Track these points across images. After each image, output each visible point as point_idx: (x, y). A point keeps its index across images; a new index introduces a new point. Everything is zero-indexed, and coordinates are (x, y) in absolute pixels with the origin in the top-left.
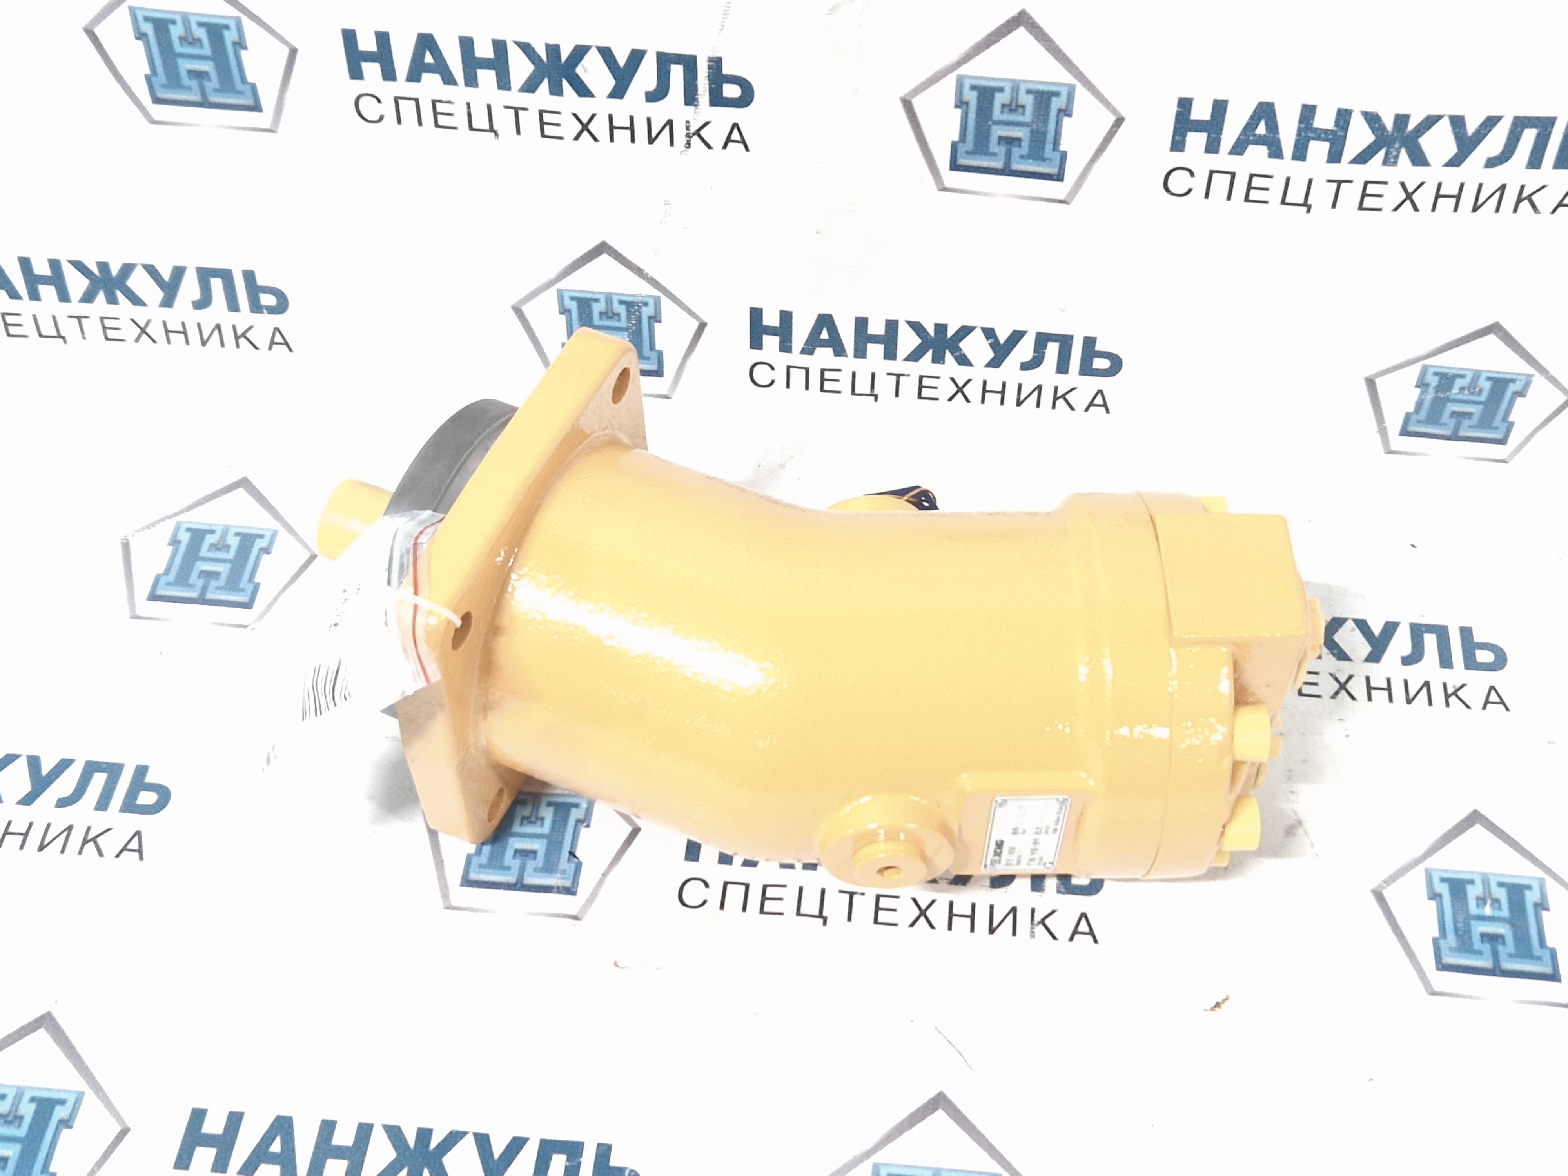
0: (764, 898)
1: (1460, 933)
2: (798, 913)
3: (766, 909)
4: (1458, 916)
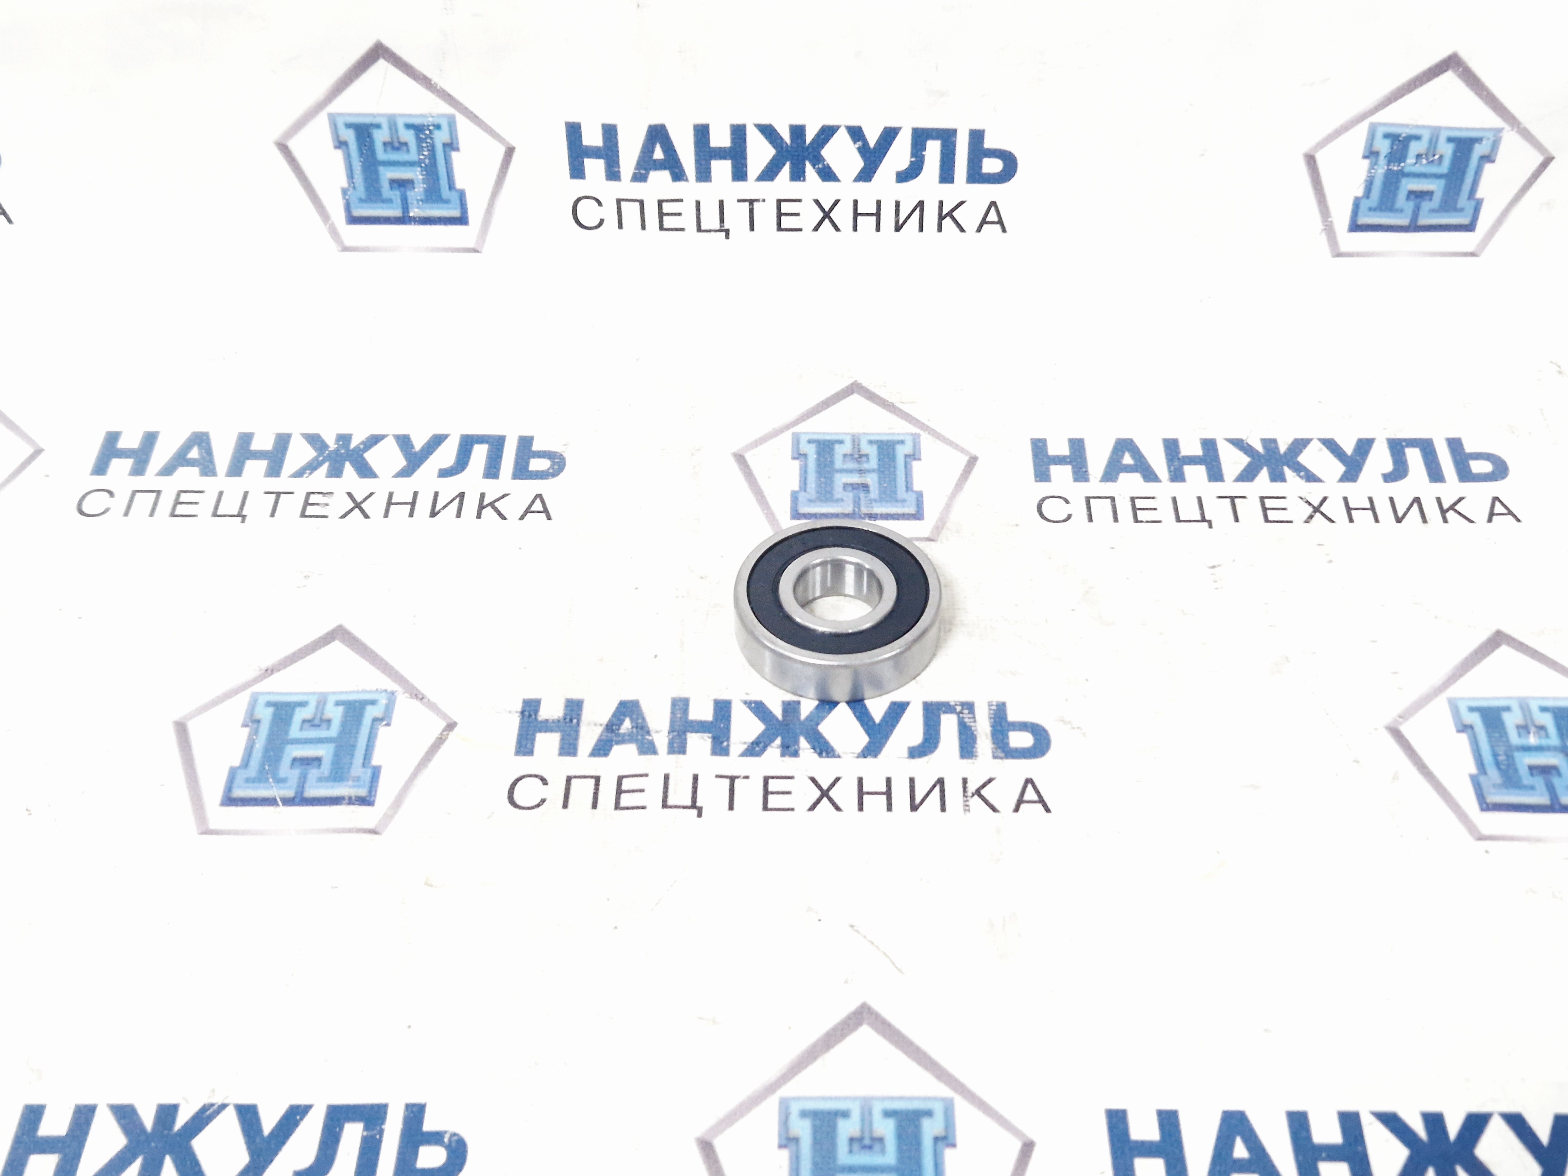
0: (619, 792)
1: (1503, 767)
2: (665, 805)
3: (623, 804)
4: (1497, 749)
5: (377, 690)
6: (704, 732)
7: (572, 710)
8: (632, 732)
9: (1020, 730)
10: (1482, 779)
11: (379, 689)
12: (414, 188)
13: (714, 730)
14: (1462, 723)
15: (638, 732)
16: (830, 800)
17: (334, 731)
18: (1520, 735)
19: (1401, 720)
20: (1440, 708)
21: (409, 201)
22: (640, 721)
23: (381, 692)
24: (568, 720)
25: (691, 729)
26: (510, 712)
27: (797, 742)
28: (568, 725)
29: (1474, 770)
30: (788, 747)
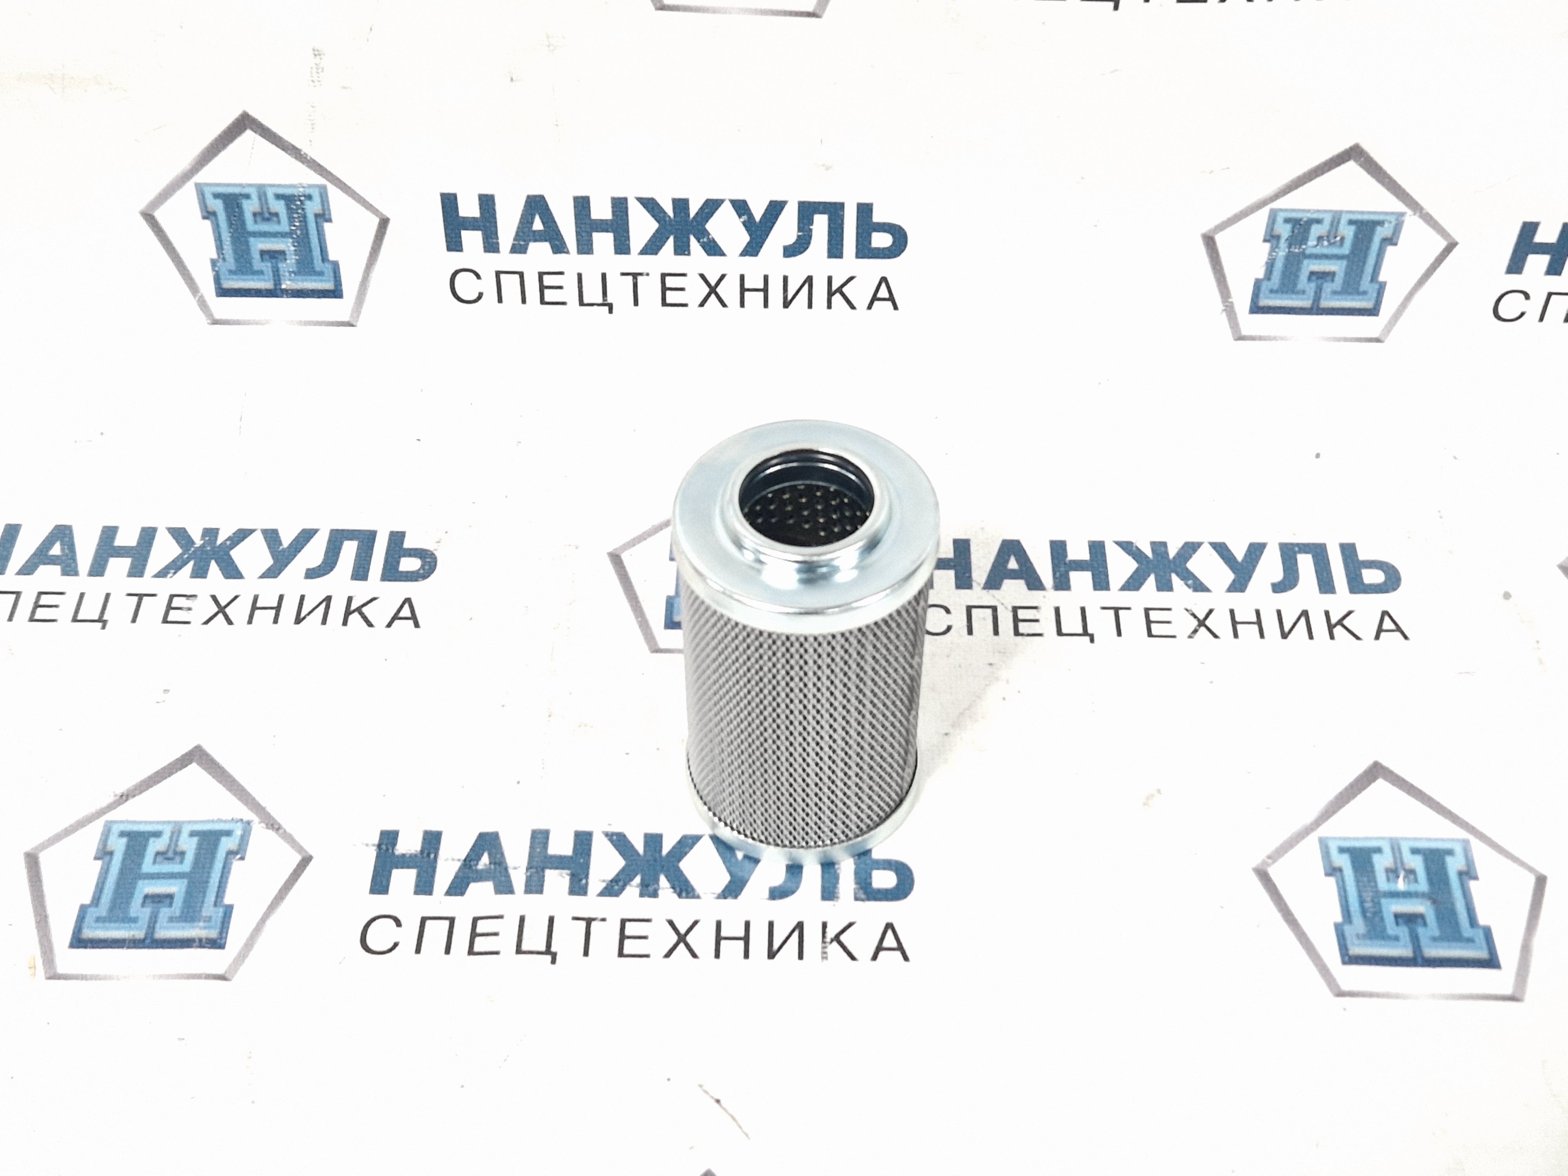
5: (233, 819)
6: (563, 869)
7: (430, 843)
8: (490, 869)
9: (884, 869)
10: (1347, 928)
11: (235, 818)
12: (286, 259)
13: (573, 865)
14: (1331, 865)
15: (495, 869)
16: (687, 946)
17: (186, 866)
18: (1388, 880)
19: (1270, 861)
20: (1310, 847)
21: (281, 273)
22: (498, 856)
23: (237, 822)
24: (425, 855)
25: (549, 865)
26: (367, 845)
27: (657, 881)
28: (426, 860)
29: (1339, 919)
30: (647, 886)
